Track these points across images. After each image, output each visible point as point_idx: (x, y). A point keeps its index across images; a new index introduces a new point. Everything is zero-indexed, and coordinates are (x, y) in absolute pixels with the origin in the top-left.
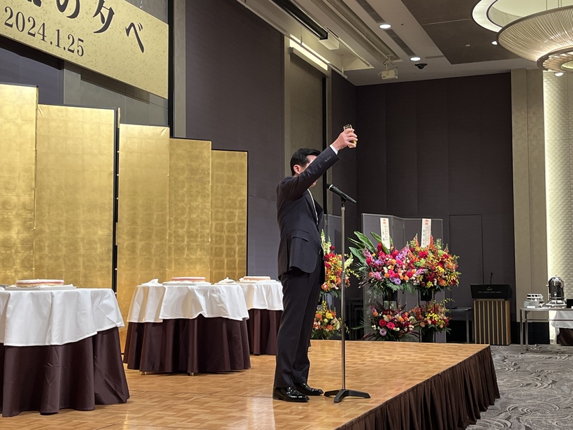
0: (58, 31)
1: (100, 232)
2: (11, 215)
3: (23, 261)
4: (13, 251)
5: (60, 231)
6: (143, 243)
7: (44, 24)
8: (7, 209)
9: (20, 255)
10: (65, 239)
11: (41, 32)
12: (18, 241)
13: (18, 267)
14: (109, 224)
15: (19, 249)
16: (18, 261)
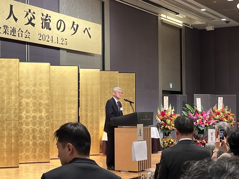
0: (57, 38)
1: (73, 111)
2: (42, 108)
3: (46, 123)
4: (43, 120)
5: (59, 111)
6: (90, 114)
7: (52, 36)
8: (41, 106)
9: (45, 121)
10: (61, 114)
11: (51, 39)
12: (45, 116)
13: (45, 125)
14: (77, 108)
15: (45, 119)
16: (45, 123)
